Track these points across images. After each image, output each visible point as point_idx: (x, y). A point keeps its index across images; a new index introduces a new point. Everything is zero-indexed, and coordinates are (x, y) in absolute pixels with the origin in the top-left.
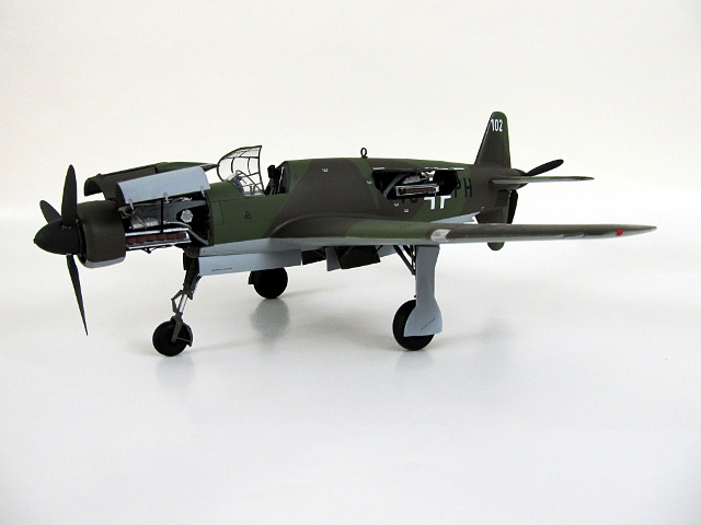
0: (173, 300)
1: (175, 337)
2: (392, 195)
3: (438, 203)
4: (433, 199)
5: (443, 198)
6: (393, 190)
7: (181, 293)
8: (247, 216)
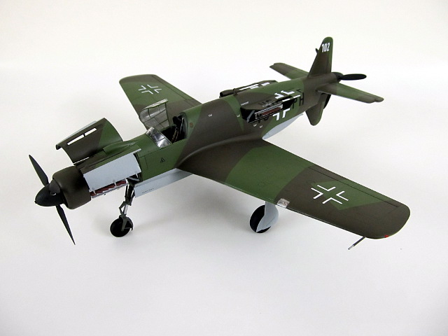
0: (120, 208)
1: (123, 228)
2: (253, 119)
3: (281, 115)
4: (278, 114)
5: (285, 111)
6: (254, 115)
7: (124, 204)
8: (162, 161)
